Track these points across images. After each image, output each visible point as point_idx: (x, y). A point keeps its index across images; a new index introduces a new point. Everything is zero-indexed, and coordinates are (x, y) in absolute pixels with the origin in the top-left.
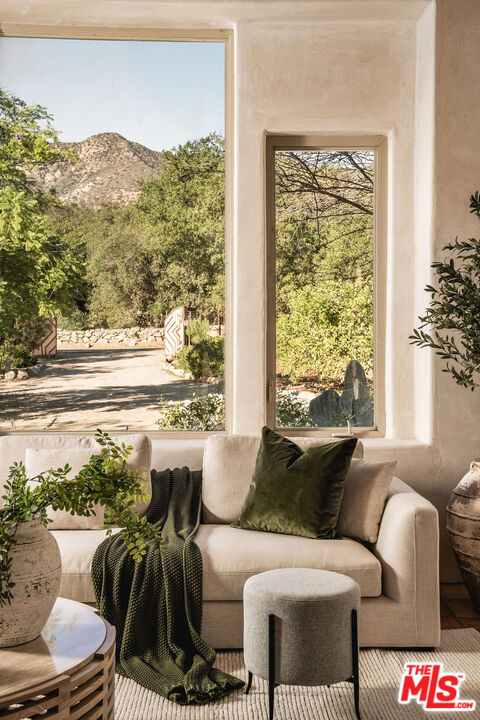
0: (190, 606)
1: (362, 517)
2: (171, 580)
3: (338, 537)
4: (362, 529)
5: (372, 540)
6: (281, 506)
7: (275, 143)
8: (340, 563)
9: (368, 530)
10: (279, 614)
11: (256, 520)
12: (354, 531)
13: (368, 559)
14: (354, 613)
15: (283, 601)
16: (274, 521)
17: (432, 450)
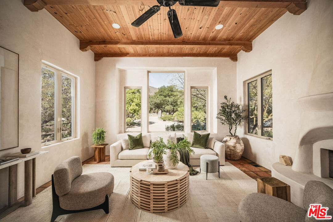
0: (188, 159)
1: (211, 145)
2: (185, 156)
3: (208, 148)
4: (211, 147)
5: (213, 149)
6: (199, 144)
7: (192, 88)
8: (210, 153)
9: (212, 148)
10: (208, 162)
11: (194, 146)
12: (210, 148)
13: (214, 152)
14: (219, 162)
15: (209, 160)
16: (198, 146)
17: (217, 134)
